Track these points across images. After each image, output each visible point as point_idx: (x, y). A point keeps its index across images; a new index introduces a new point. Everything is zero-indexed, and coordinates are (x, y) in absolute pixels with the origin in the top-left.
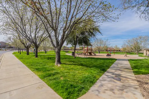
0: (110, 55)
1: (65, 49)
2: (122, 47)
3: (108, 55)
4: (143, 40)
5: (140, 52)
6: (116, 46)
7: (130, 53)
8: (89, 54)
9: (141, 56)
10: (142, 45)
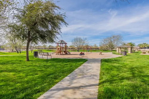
0: (83, 54)
1: (50, 48)
2: (100, 45)
3: (82, 54)
4: (115, 39)
5: (113, 49)
6: (95, 45)
7: (106, 51)
8: (64, 53)
9: (115, 53)
10: (115, 43)
